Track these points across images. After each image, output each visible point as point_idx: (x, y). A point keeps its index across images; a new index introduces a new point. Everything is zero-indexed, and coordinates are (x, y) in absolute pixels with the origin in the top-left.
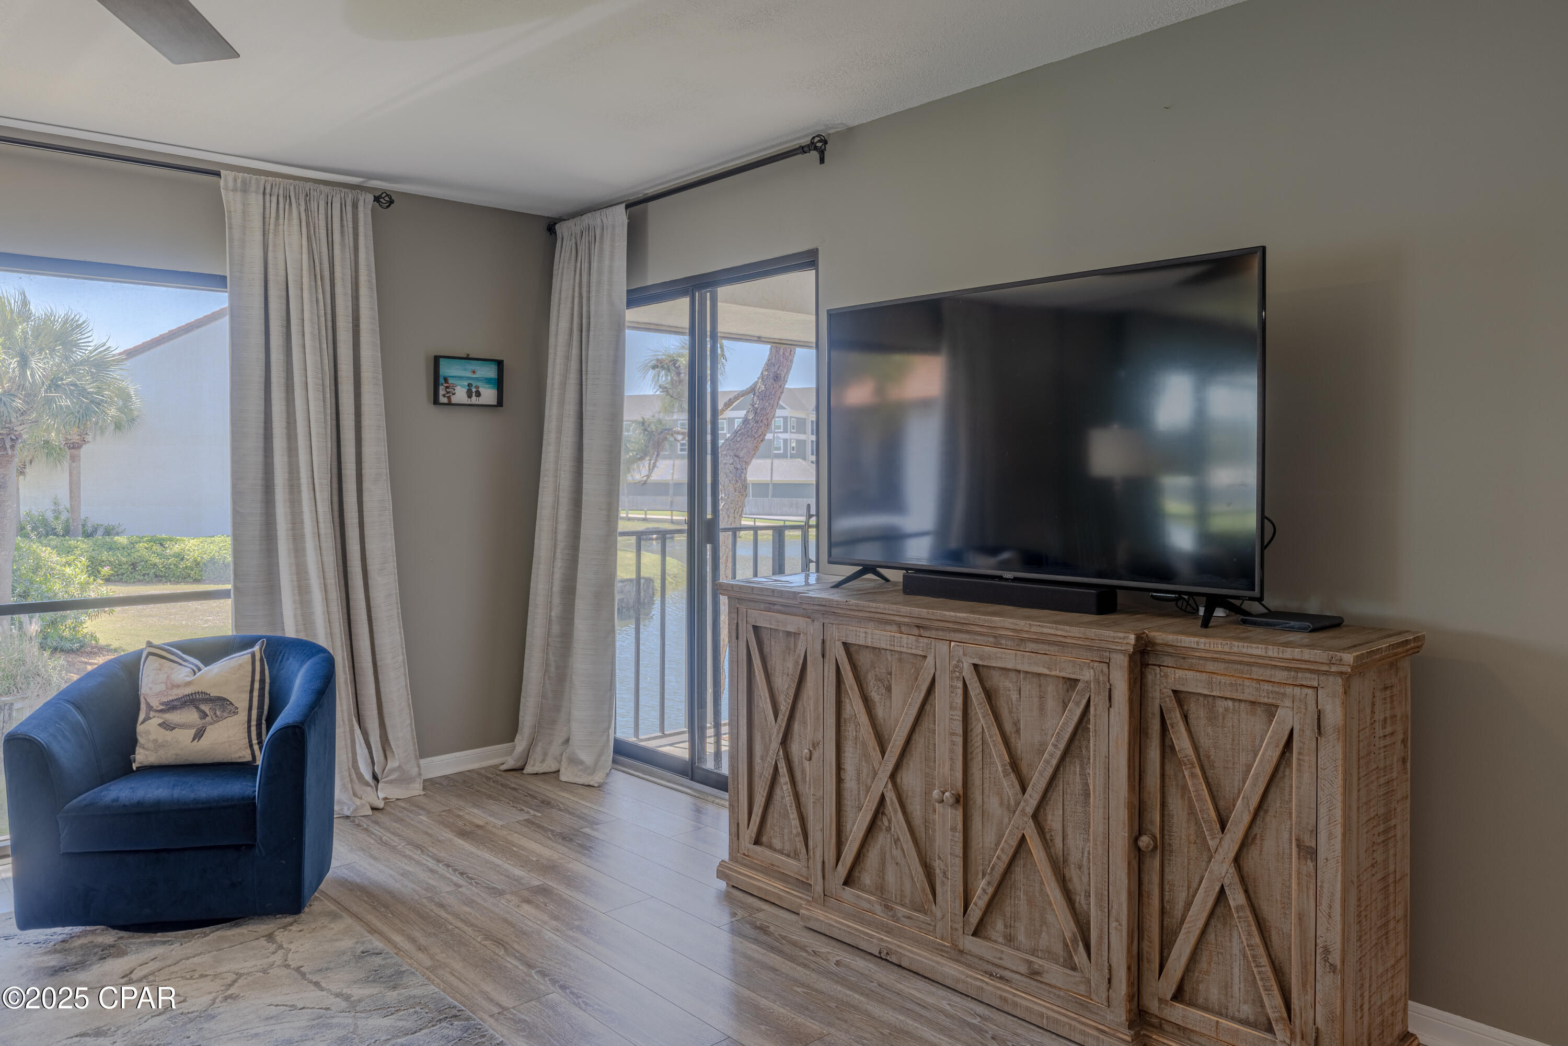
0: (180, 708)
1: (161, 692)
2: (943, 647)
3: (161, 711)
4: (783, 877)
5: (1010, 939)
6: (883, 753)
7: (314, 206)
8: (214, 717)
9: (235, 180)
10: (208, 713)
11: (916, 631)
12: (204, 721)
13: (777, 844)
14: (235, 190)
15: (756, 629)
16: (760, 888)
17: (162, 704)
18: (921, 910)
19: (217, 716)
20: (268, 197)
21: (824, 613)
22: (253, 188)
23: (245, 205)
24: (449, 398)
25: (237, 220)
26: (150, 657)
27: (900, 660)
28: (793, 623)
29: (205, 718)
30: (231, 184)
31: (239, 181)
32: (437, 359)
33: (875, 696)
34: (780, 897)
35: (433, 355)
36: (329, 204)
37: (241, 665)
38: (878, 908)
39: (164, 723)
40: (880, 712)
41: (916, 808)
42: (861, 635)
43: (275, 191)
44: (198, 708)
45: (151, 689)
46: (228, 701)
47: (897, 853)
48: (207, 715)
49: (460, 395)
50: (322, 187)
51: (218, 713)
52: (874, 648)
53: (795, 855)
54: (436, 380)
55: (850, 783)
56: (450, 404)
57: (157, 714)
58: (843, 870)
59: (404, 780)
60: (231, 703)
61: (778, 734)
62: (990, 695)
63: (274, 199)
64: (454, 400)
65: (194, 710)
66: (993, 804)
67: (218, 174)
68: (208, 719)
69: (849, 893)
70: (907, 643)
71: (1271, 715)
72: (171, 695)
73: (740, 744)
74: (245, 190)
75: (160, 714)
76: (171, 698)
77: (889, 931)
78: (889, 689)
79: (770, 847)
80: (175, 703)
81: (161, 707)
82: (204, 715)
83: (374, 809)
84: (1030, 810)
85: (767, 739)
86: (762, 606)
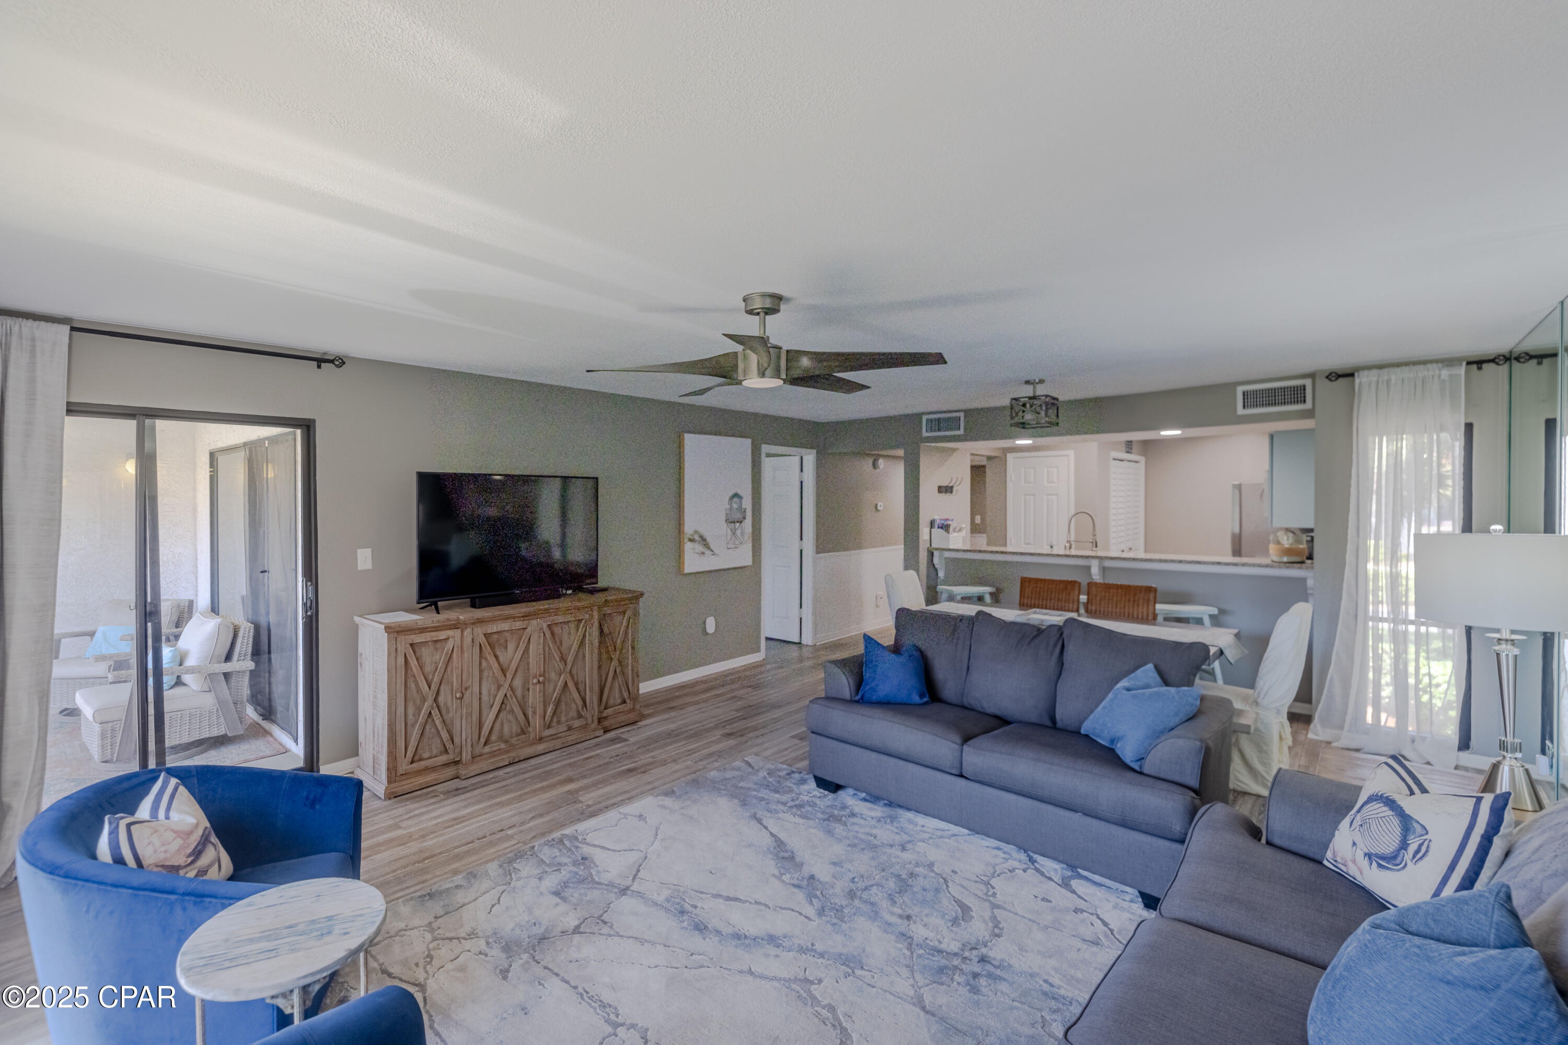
1: (181, 846)
2: (534, 622)
3: (192, 862)
4: (433, 769)
5: (559, 722)
6: (505, 677)
11: (522, 619)
13: (426, 755)
15: (411, 645)
16: (421, 784)
17: (189, 856)
18: (523, 732)
21: (473, 624)
26: (133, 828)
27: (512, 634)
28: (442, 635)
33: (498, 653)
34: (436, 779)
38: (503, 746)
39: (199, 871)
40: (501, 659)
41: (519, 693)
42: (493, 628)
45: (166, 852)
47: (510, 717)
52: (498, 632)
53: (446, 751)
55: (485, 698)
57: (188, 869)
58: (483, 740)
61: (432, 695)
62: (553, 634)
66: (553, 676)
69: (487, 749)
70: (518, 624)
71: (624, 614)
72: (192, 843)
73: (398, 713)
75: (192, 867)
76: (193, 846)
77: (507, 752)
78: (506, 648)
79: (421, 760)
80: (199, 848)
81: (190, 859)
84: (568, 670)
85: (418, 702)
86: (417, 632)
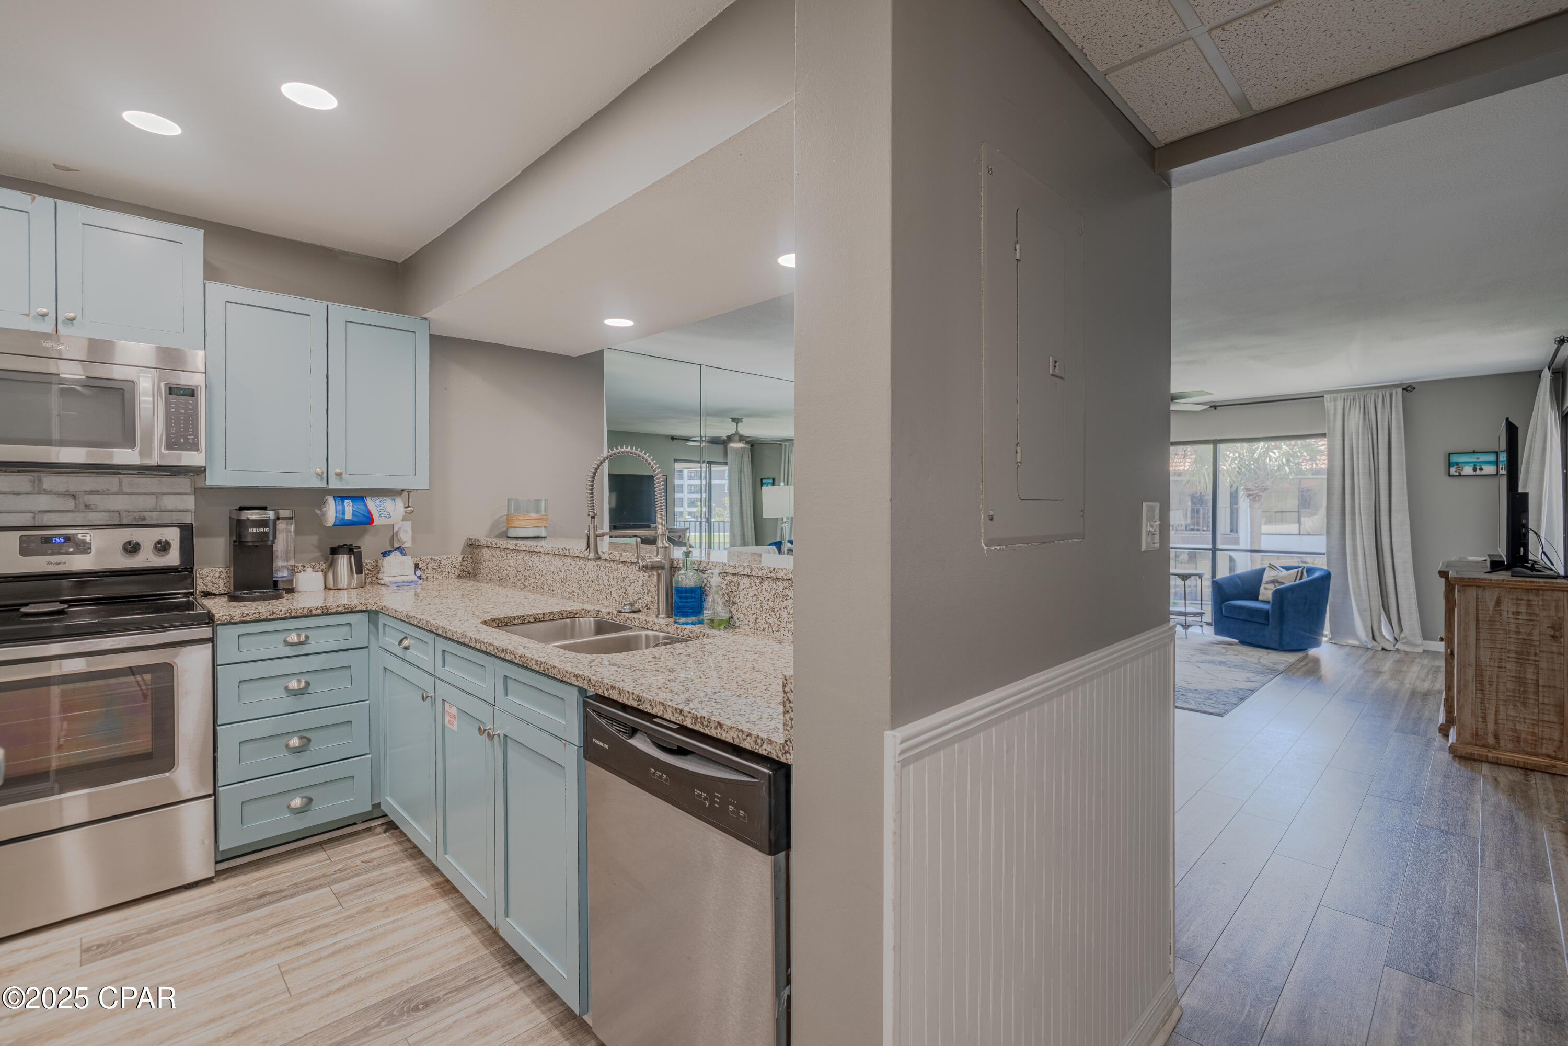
0: (1269, 583)
7: (1369, 400)
9: (1330, 398)
14: (1331, 401)
17: (1267, 582)
20: (1346, 401)
22: (1339, 399)
23: (1335, 406)
24: (1459, 472)
25: (1332, 412)
26: (1269, 568)
30: (1329, 399)
31: (1332, 398)
32: (1449, 454)
35: (1448, 453)
36: (1376, 397)
37: (1292, 573)
39: (1265, 587)
43: (1349, 398)
44: (1274, 584)
45: (1264, 578)
49: (1468, 470)
50: (1373, 391)
54: (1450, 465)
56: (1460, 475)
59: (1409, 643)
63: (1349, 401)
64: (1463, 473)
67: (1323, 396)
74: (1335, 400)
76: (1270, 581)
83: (1383, 649)
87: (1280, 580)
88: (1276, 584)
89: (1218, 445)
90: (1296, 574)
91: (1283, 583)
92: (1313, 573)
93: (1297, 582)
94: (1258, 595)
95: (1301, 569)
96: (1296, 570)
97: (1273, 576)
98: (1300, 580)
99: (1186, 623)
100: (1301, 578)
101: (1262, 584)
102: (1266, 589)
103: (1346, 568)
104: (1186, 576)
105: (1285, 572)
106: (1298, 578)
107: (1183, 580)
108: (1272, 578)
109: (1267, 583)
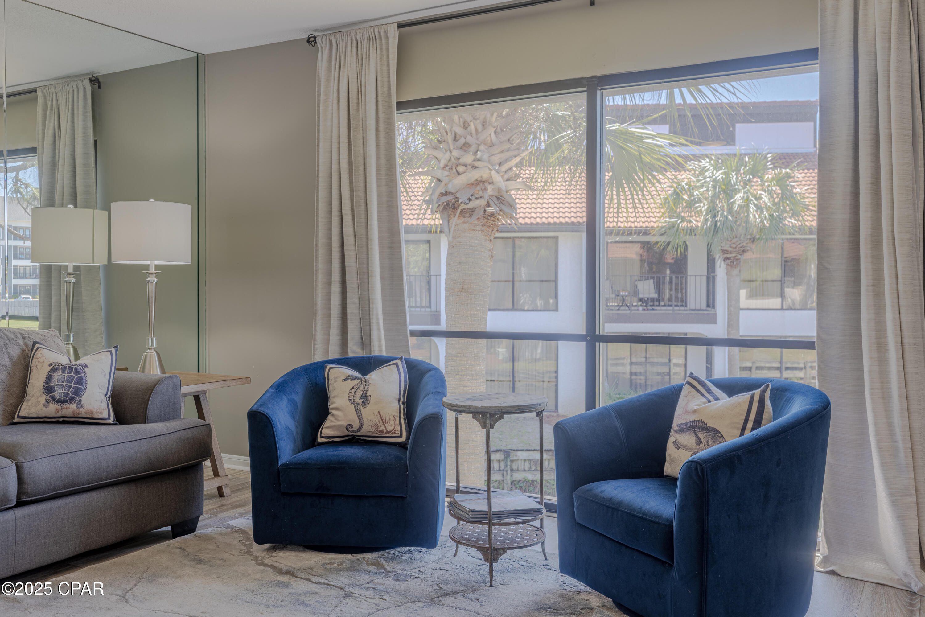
0: (686, 432)
1: (681, 416)
3: (676, 431)
8: (706, 445)
10: (702, 440)
12: (698, 447)
19: (708, 445)
26: (687, 387)
29: (699, 445)
37: (739, 403)
44: (696, 434)
46: (720, 433)
48: (701, 443)
51: (710, 442)
60: (722, 436)
65: (694, 435)
68: (702, 446)
75: (675, 434)
80: (683, 426)
82: (699, 442)
87: (710, 424)
88: (701, 435)
89: (599, 93)
90: (746, 407)
91: (715, 433)
92: (789, 401)
93: (749, 435)
94: (662, 460)
95: (757, 392)
96: (745, 397)
97: (695, 411)
98: (753, 429)
99: (490, 543)
100: (758, 423)
101: (672, 433)
102: (678, 446)
103: (861, 379)
104: (492, 415)
105: (724, 400)
106: (750, 425)
107: (484, 426)
108: (693, 418)
109: (681, 431)
